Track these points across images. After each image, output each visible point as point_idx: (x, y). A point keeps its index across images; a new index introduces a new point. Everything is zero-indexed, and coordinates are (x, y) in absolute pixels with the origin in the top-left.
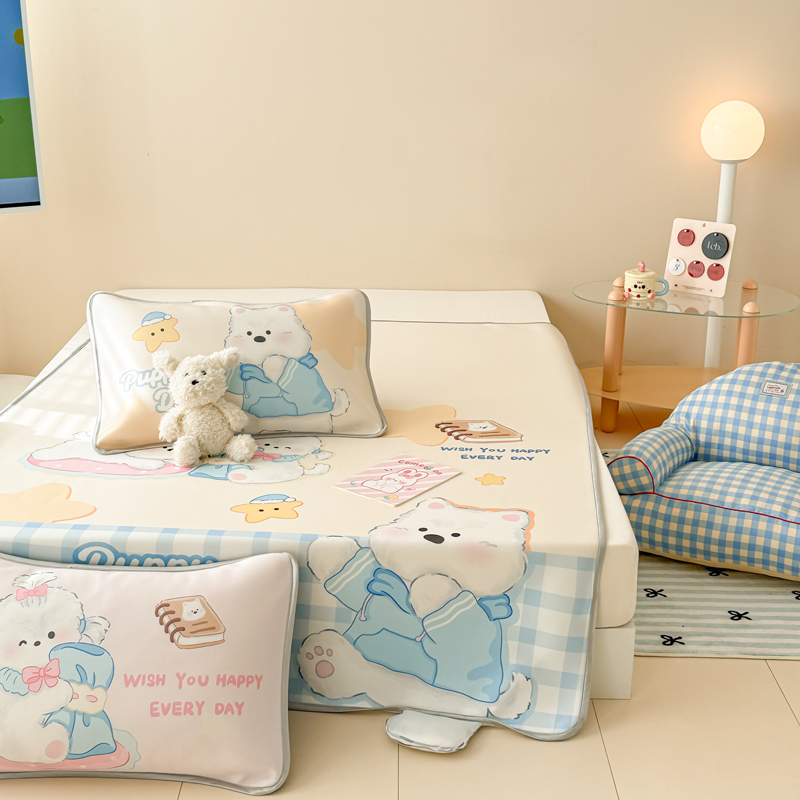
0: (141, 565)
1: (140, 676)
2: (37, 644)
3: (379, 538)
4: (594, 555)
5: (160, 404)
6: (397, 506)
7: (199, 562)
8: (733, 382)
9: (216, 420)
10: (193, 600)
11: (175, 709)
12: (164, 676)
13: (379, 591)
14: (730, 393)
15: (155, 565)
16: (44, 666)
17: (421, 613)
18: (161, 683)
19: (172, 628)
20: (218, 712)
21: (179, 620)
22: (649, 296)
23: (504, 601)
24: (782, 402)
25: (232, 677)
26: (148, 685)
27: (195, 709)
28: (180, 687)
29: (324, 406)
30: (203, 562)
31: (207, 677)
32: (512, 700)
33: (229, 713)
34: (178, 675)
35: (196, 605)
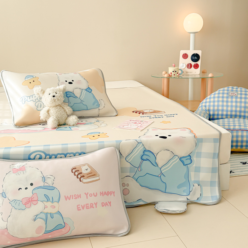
0: (56, 158)
1: (71, 196)
2: (26, 188)
3: (143, 139)
4: (218, 138)
5: (38, 107)
6: (141, 131)
7: (78, 154)
8: (219, 93)
9: (62, 111)
10: (85, 165)
11: (87, 207)
12: (80, 194)
13: (145, 159)
14: (218, 97)
15: (61, 157)
16: (31, 197)
17: (160, 166)
18: (79, 197)
19: (79, 176)
20: (103, 206)
21: (81, 173)
22: (178, 74)
23: (189, 158)
24: (237, 98)
25: (105, 192)
26: (75, 198)
27: (94, 206)
28: (87, 198)
29: (97, 106)
30: (80, 154)
31: (96, 193)
32: (194, 194)
33: (107, 206)
34: (85, 193)
35: (86, 167)
